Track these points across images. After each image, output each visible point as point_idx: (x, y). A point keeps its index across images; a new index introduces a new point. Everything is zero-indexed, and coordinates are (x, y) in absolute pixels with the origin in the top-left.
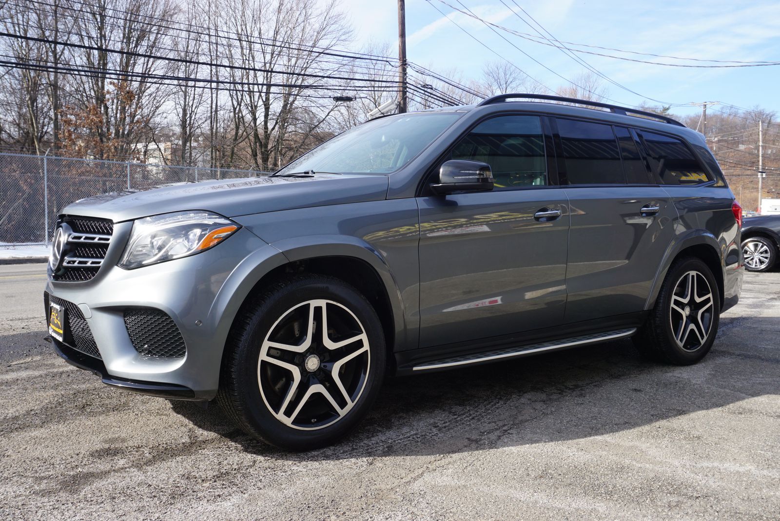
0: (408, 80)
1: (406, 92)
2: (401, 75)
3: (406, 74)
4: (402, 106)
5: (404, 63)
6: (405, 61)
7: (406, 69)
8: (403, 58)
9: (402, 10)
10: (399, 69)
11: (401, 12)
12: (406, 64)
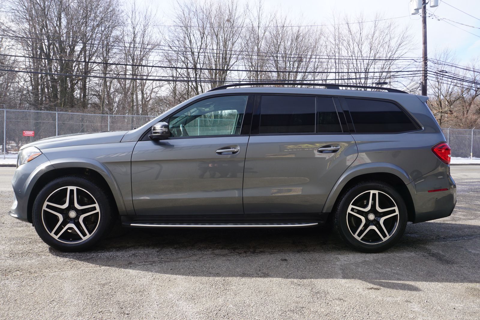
0: (428, 69)
1: (427, 76)
2: (424, 66)
3: (427, 66)
4: (424, 84)
5: (425, 59)
6: (427, 58)
7: (427, 63)
8: (425, 56)
9: (424, 29)
10: (422, 63)
11: (424, 30)
12: (427, 60)
